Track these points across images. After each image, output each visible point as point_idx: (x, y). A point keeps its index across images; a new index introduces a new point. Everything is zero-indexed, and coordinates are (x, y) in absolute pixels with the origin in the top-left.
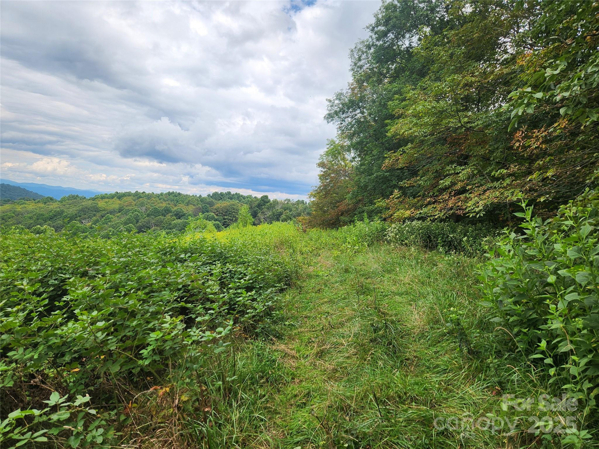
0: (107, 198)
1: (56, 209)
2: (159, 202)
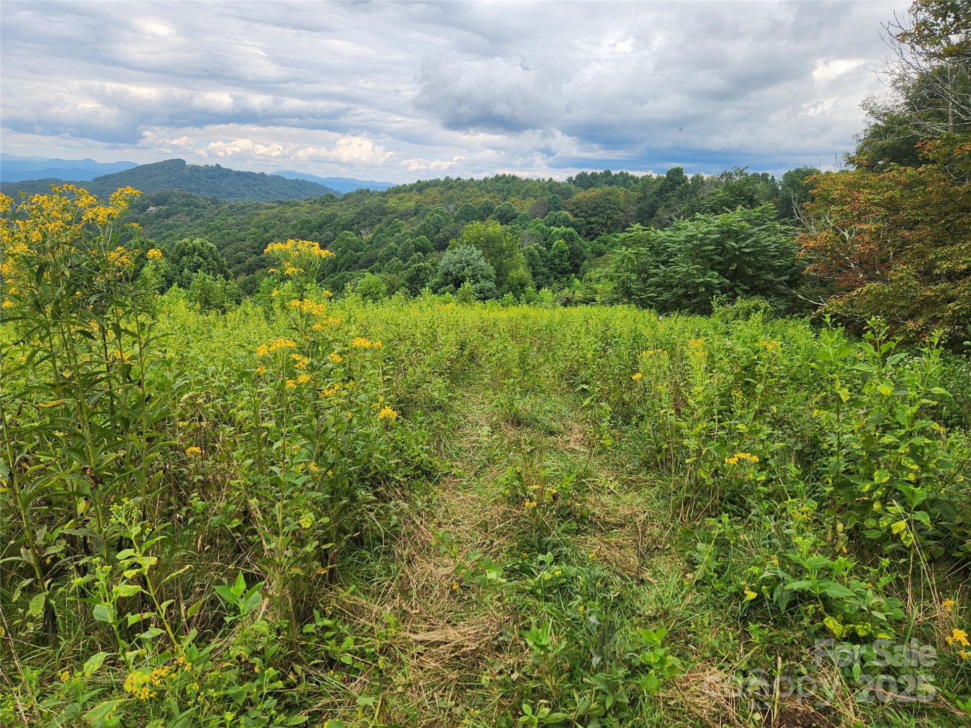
0: (405, 192)
1: (328, 211)
2: (479, 193)
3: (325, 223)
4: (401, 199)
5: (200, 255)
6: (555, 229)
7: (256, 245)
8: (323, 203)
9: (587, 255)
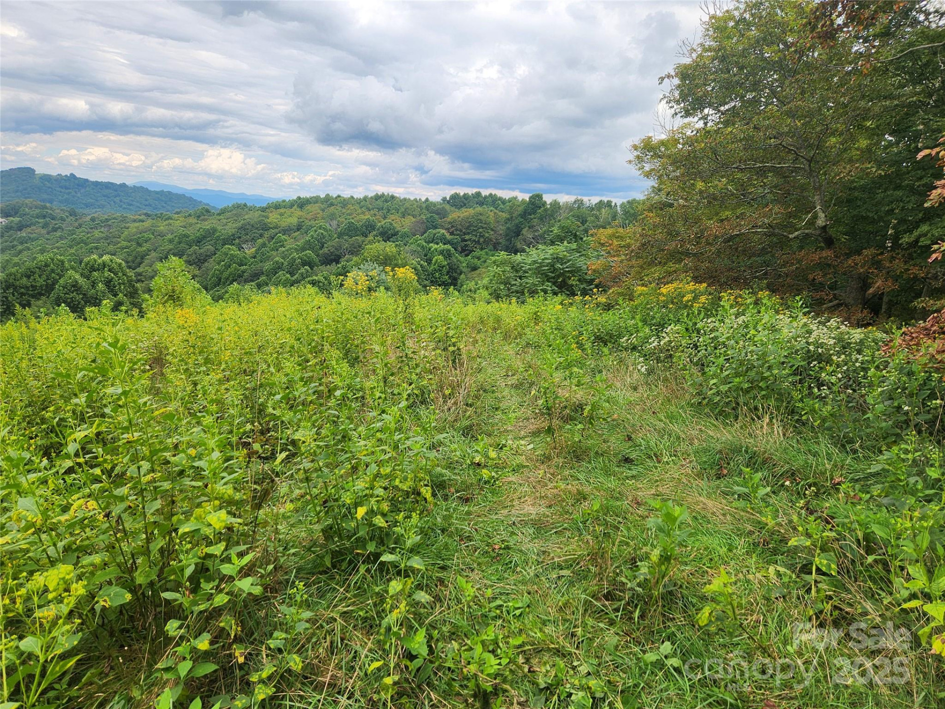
0: (285, 207)
1: (207, 225)
2: (360, 211)
3: (204, 237)
4: (281, 215)
5: (110, 270)
6: (434, 246)
7: (130, 259)
8: (199, 217)
9: (464, 270)
